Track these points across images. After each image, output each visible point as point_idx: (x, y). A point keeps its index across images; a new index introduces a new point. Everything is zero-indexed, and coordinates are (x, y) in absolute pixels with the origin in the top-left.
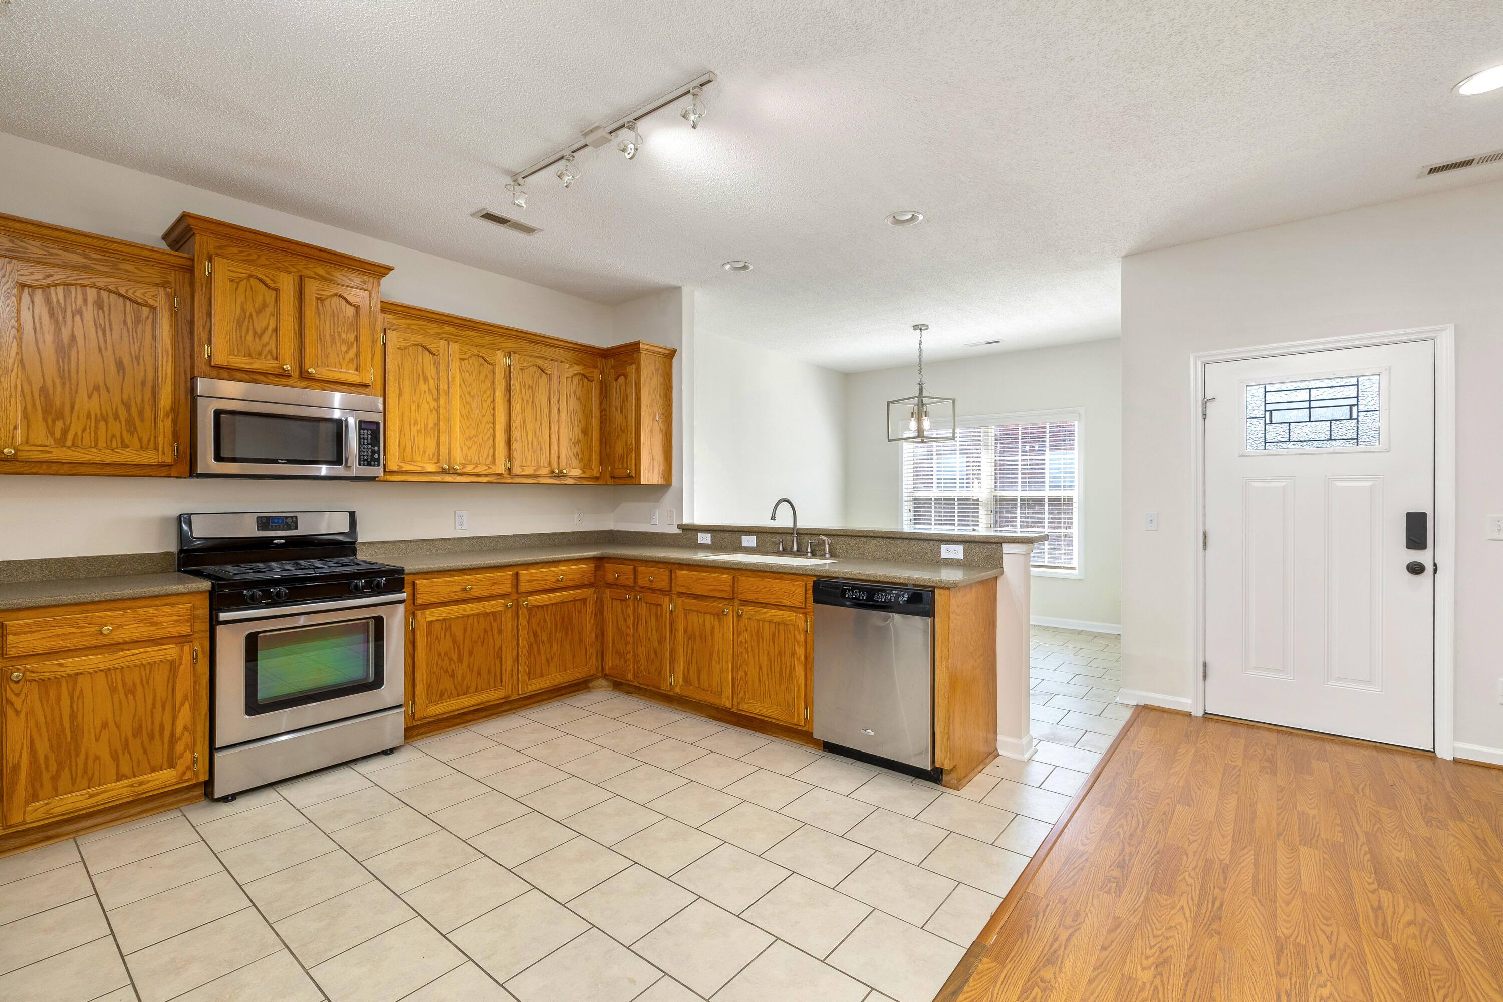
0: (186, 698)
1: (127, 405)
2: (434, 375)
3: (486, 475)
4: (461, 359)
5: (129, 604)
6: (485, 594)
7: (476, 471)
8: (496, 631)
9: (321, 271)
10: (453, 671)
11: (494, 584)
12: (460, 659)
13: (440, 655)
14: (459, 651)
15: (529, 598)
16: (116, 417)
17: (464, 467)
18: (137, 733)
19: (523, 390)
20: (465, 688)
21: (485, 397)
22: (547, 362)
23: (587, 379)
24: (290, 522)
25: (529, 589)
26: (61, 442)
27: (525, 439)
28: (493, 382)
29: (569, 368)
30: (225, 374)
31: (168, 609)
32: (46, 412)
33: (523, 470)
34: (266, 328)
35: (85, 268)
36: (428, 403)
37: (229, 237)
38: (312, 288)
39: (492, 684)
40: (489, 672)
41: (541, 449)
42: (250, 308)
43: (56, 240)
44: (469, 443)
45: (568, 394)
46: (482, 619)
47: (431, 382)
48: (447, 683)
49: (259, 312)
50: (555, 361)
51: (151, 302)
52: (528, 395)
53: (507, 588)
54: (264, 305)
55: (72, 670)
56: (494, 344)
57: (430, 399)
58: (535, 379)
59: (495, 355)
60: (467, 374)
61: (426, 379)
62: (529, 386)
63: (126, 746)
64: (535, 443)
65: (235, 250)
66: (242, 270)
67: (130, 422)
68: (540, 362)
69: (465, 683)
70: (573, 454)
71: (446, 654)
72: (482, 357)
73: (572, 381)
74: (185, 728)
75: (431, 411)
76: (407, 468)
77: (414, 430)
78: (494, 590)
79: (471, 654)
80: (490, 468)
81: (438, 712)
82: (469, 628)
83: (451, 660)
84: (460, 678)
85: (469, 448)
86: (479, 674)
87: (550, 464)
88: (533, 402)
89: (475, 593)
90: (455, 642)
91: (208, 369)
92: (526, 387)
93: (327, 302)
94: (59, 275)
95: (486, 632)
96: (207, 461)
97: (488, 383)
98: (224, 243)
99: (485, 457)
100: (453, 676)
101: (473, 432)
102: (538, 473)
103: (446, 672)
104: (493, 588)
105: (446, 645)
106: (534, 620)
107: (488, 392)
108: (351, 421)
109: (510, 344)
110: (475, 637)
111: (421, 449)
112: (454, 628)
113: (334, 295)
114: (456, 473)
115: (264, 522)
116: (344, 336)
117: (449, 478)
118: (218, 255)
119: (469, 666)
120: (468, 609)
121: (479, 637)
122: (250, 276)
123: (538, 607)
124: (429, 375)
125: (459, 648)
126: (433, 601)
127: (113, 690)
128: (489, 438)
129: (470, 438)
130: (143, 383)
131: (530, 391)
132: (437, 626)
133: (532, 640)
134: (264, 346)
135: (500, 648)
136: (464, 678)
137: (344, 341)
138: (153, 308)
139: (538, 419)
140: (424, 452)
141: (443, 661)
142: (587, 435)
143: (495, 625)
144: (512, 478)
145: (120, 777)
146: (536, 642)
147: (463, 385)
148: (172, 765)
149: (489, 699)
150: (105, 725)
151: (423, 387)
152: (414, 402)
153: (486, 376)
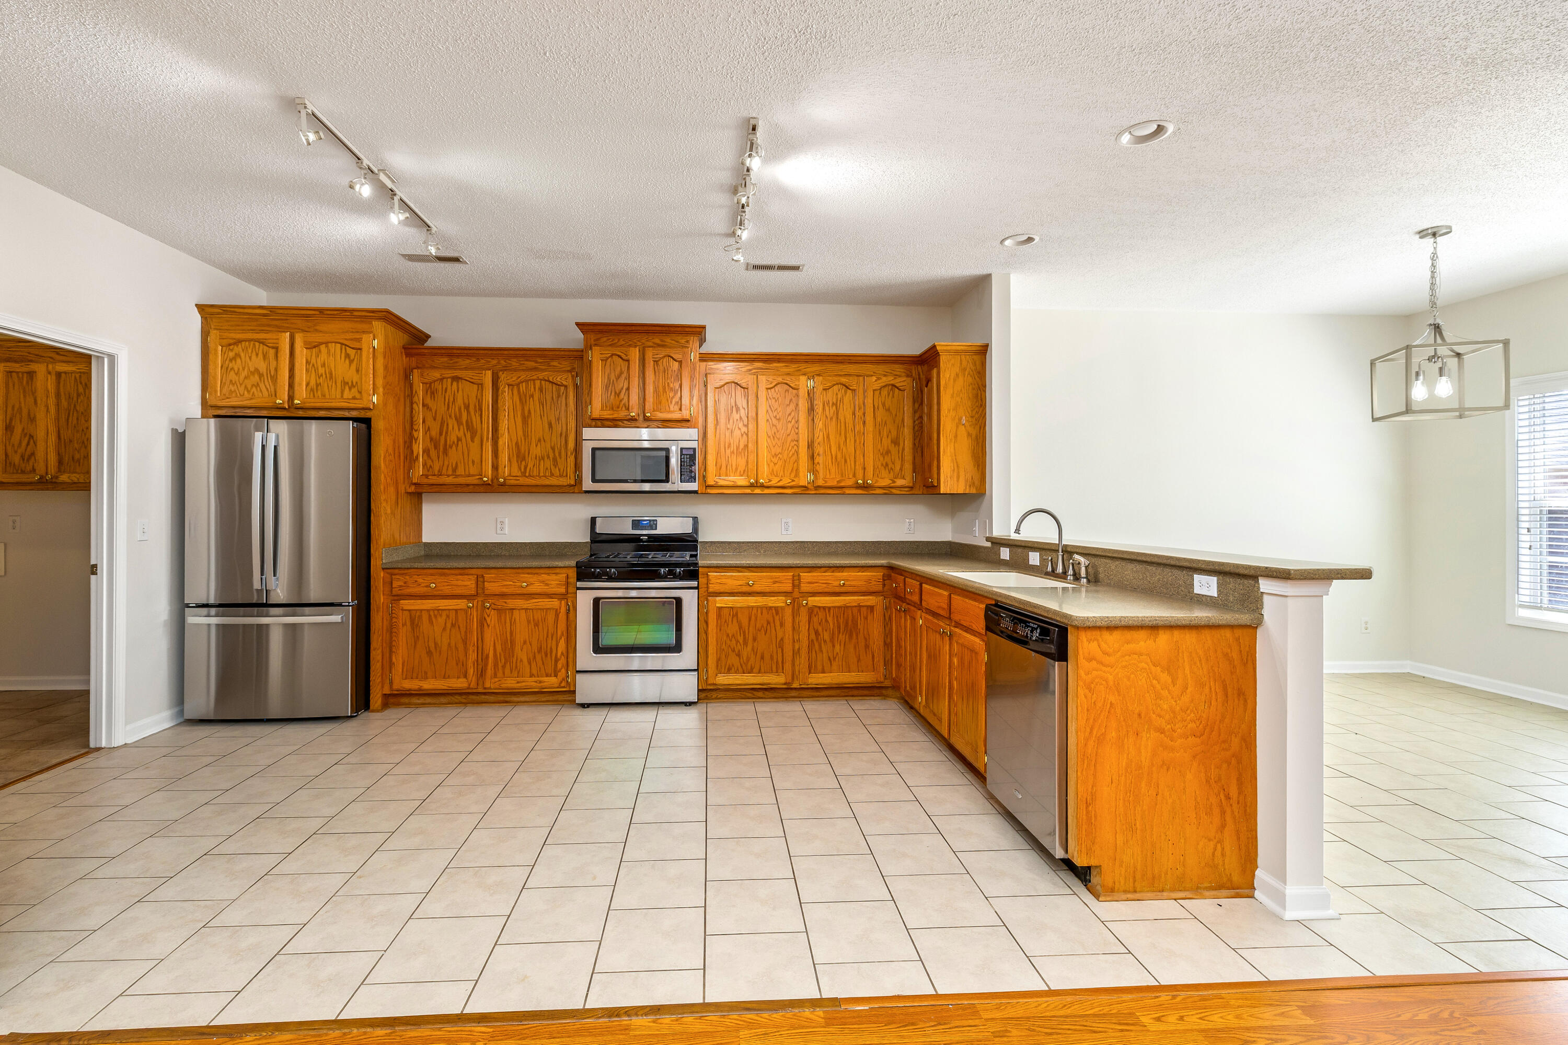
0: (562, 634)
1: (553, 449)
2: (745, 406)
3: (791, 487)
4: (767, 389)
5: (537, 571)
6: (767, 590)
7: (780, 484)
8: (778, 624)
9: (657, 341)
10: (739, 651)
11: (775, 582)
12: (745, 643)
13: (728, 635)
14: (744, 635)
15: (810, 598)
16: (548, 457)
17: (770, 481)
18: (540, 650)
19: (827, 408)
20: (749, 667)
21: (790, 419)
22: (851, 378)
23: (897, 388)
24: (653, 525)
25: (811, 590)
26: (524, 474)
27: (829, 453)
28: (797, 405)
29: (876, 381)
30: (599, 423)
31: (554, 577)
32: (518, 456)
33: (826, 482)
34: (622, 389)
35: (535, 369)
36: (740, 429)
37: (601, 332)
38: (650, 353)
39: (774, 669)
40: (772, 657)
41: (846, 461)
42: (613, 377)
43: (523, 356)
44: (775, 460)
45: (876, 407)
46: (765, 611)
47: (742, 411)
48: (733, 660)
49: (618, 377)
50: (860, 376)
51: (564, 383)
52: (832, 412)
53: (788, 587)
54: (621, 373)
55: (511, 606)
56: (799, 370)
57: (741, 425)
58: (839, 396)
59: (799, 380)
60: (774, 400)
61: (738, 410)
62: (833, 404)
63: (535, 657)
64: (839, 456)
65: (605, 339)
66: (608, 352)
67: (555, 460)
68: (843, 380)
69: (750, 664)
70: (882, 465)
71: (733, 636)
72: (786, 384)
73: (880, 393)
74: (562, 653)
75: (742, 435)
76: (722, 483)
77: (728, 452)
78: (776, 587)
79: (755, 639)
80: (793, 481)
81: (726, 682)
82: (753, 618)
83: (737, 641)
84: (745, 658)
85: (775, 464)
86: (762, 658)
87: (854, 476)
88: (837, 418)
89: (757, 588)
90: (740, 627)
91: (589, 422)
92: (831, 405)
93: (660, 363)
94: (523, 376)
95: (768, 623)
96: (587, 483)
97: (792, 406)
98: (599, 336)
99: (789, 471)
100: (739, 655)
101: (779, 450)
102: (842, 484)
103: (733, 651)
104: (775, 585)
105: (733, 628)
106: (815, 619)
107: (793, 414)
108: (673, 448)
109: (816, 368)
110: (758, 625)
111: (734, 467)
112: (739, 615)
113: (664, 357)
114: (762, 486)
115: (636, 524)
116: (671, 385)
117: (758, 491)
118: (596, 345)
119: (753, 650)
120: (752, 601)
121: (762, 626)
122: (613, 355)
123: (819, 607)
124: (740, 406)
125: (744, 632)
126: (722, 590)
127: (529, 622)
128: (793, 454)
129: (776, 455)
130: (561, 435)
131: (834, 408)
132: (726, 612)
133: (813, 636)
134: (621, 401)
135: (782, 639)
136: (748, 659)
137: (672, 388)
138: (566, 386)
139: (843, 433)
140: (736, 469)
141: (731, 641)
142: (899, 445)
143: (777, 618)
144: (816, 490)
145: (532, 676)
146: (817, 639)
147: (770, 411)
148: (556, 676)
149: (770, 681)
150: (525, 642)
151: (736, 416)
152: (728, 429)
153: (791, 400)
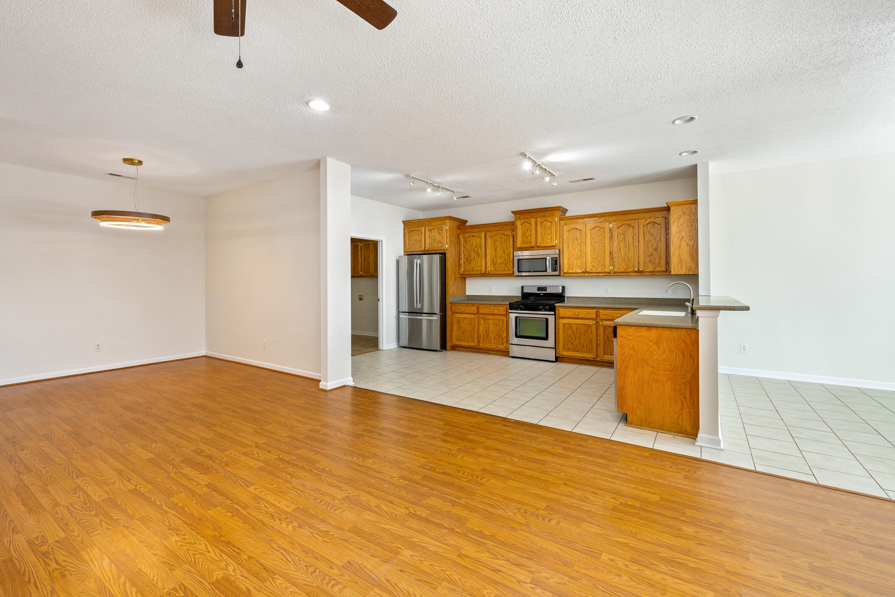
0: (505, 330)
1: (505, 260)
2: (580, 238)
3: (602, 273)
4: (590, 230)
5: (496, 306)
6: (585, 317)
7: (597, 271)
8: (590, 332)
9: (542, 215)
10: (573, 342)
11: (588, 314)
12: (575, 339)
13: (568, 335)
14: (575, 336)
15: (604, 322)
16: (503, 263)
17: (592, 270)
18: (497, 335)
19: (619, 236)
20: (577, 350)
21: (601, 242)
22: (631, 221)
23: (656, 223)
24: (546, 289)
25: (605, 318)
26: (495, 270)
27: (620, 256)
28: (604, 236)
29: (644, 221)
30: (520, 249)
31: (502, 308)
32: (493, 263)
33: (619, 270)
34: (529, 235)
35: (499, 230)
36: (578, 248)
37: (521, 214)
38: (539, 220)
39: (588, 351)
40: (587, 346)
41: (629, 260)
42: (525, 231)
43: (494, 226)
44: (594, 261)
45: (645, 233)
46: (584, 326)
47: (579, 240)
48: (570, 346)
49: (527, 231)
50: (637, 219)
51: (509, 235)
52: (622, 237)
53: (594, 316)
54: (528, 229)
55: (488, 318)
56: (606, 220)
57: (578, 246)
58: (625, 230)
59: (605, 224)
60: (593, 235)
61: (577, 240)
62: (622, 234)
63: (496, 338)
64: (625, 258)
65: (522, 216)
66: (523, 221)
67: (506, 264)
68: (627, 222)
69: (577, 348)
70: (648, 261)
71: (570, 335)
72: (599, 227)
73: (647, 227)
74: (505, 337)
75: (579, 251)
76: (570, 271)
77: (573, 258)
78: (588, 316)
79: (579, 338)
80: (603, 270)
81: (567, 355)
82: (579, 329)
83: (572, 338)
84: (575, 345)
85: (594, 263)
86: (583, 346)
87: (633, 267)
88: (625, 240)
89: (580, 316)
90: (573, 332)
91: (517, 249)
92: (621, 234)
93: (543, 223)
94: (495, 233)
95: (585, 331)
96: (516, 273)
97: (602, 236)
99: (601, 266)
100: (572, 344)
101: (596, 257)
102: (627, 271)
103: (570, 342)
104: (588, 315)
105: (570, 332)
106: (607, 331)
107: (602, 240)
108: (548, 258)
109: (614, 218)
110: (581, 332)
111: (576, 265)
112: (573, 327)
113: (545, 221)
114: (588, 273)
115: (539, 289)
116: (548, 232)
117: (586, 275)
118: (519, 219)
119: (579, 342)
120: (578, 321)
121: (583, 332)
122: (525, 222)
123: (609, 326)
124: (578, 238)
125: (575, 334)
126: (565, 316)
127: (494, 324)
128: (603, 258)
129: (594, 259)
130: (508, 254)
131: (623, 236)
132: (567, 325)
133: (606, 339)
134: (528, 240)
135: (592, 339)
136: (577, 346)
137: (548, 234)
138: (509, 236)
139: (627, 247)
141: (569, 337)
142: (658, 251)
143: (589, 330)
144: (614, 274)
145: (495, 344)
146: (608, 340)
147: (592, 239)
148: (503, 345)
149: (586, 356)
150: (492, 331)
151: (576, 243)
152: (573, 248)
153: (601, 234)
